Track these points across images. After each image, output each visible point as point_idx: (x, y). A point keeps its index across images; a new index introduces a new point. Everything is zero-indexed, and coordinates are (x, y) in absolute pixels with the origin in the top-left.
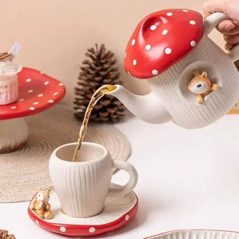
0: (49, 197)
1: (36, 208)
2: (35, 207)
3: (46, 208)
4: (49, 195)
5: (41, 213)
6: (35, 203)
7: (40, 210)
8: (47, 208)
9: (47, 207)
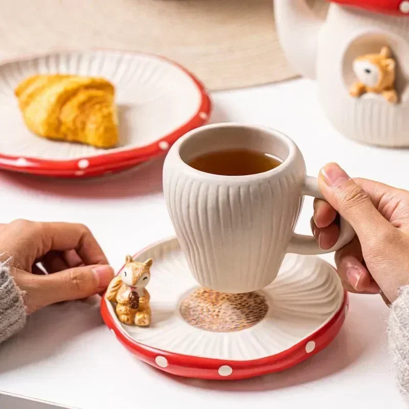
0: (146, 278)
1: (118, 298)
2: (115, 295)
3: (138, 301)
4: (149, 273)
5: (125, 312)
6: (117, 288)
7: (125, 307)
8: (140, 302)
9: (141, 300)
